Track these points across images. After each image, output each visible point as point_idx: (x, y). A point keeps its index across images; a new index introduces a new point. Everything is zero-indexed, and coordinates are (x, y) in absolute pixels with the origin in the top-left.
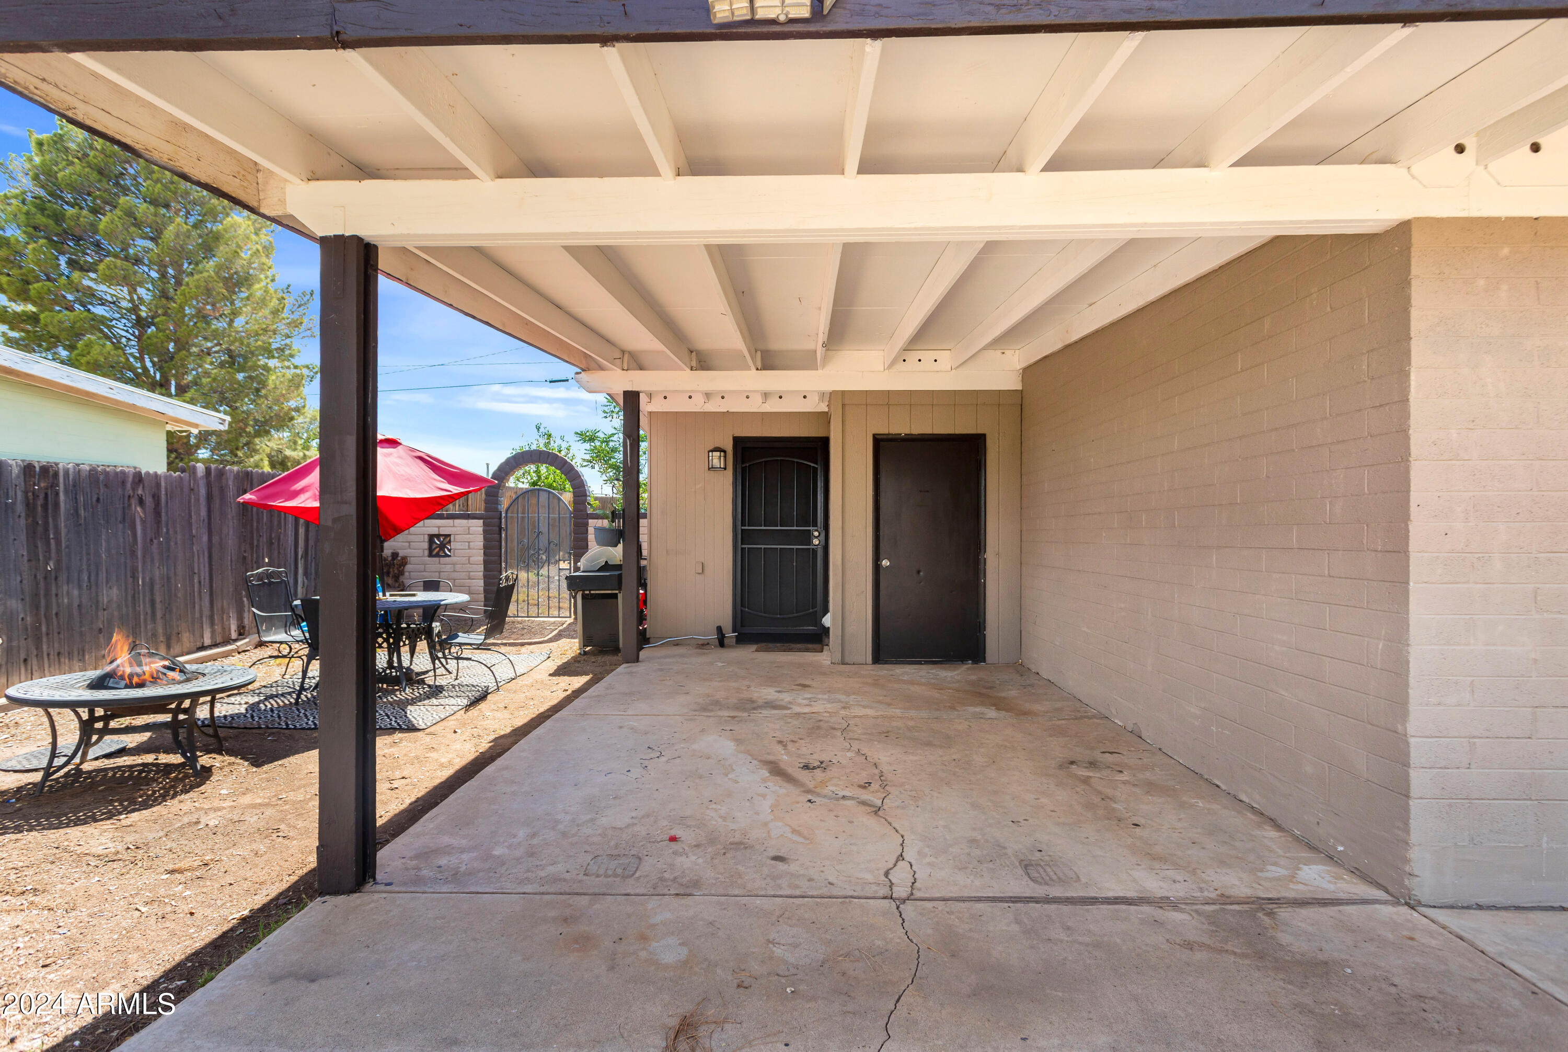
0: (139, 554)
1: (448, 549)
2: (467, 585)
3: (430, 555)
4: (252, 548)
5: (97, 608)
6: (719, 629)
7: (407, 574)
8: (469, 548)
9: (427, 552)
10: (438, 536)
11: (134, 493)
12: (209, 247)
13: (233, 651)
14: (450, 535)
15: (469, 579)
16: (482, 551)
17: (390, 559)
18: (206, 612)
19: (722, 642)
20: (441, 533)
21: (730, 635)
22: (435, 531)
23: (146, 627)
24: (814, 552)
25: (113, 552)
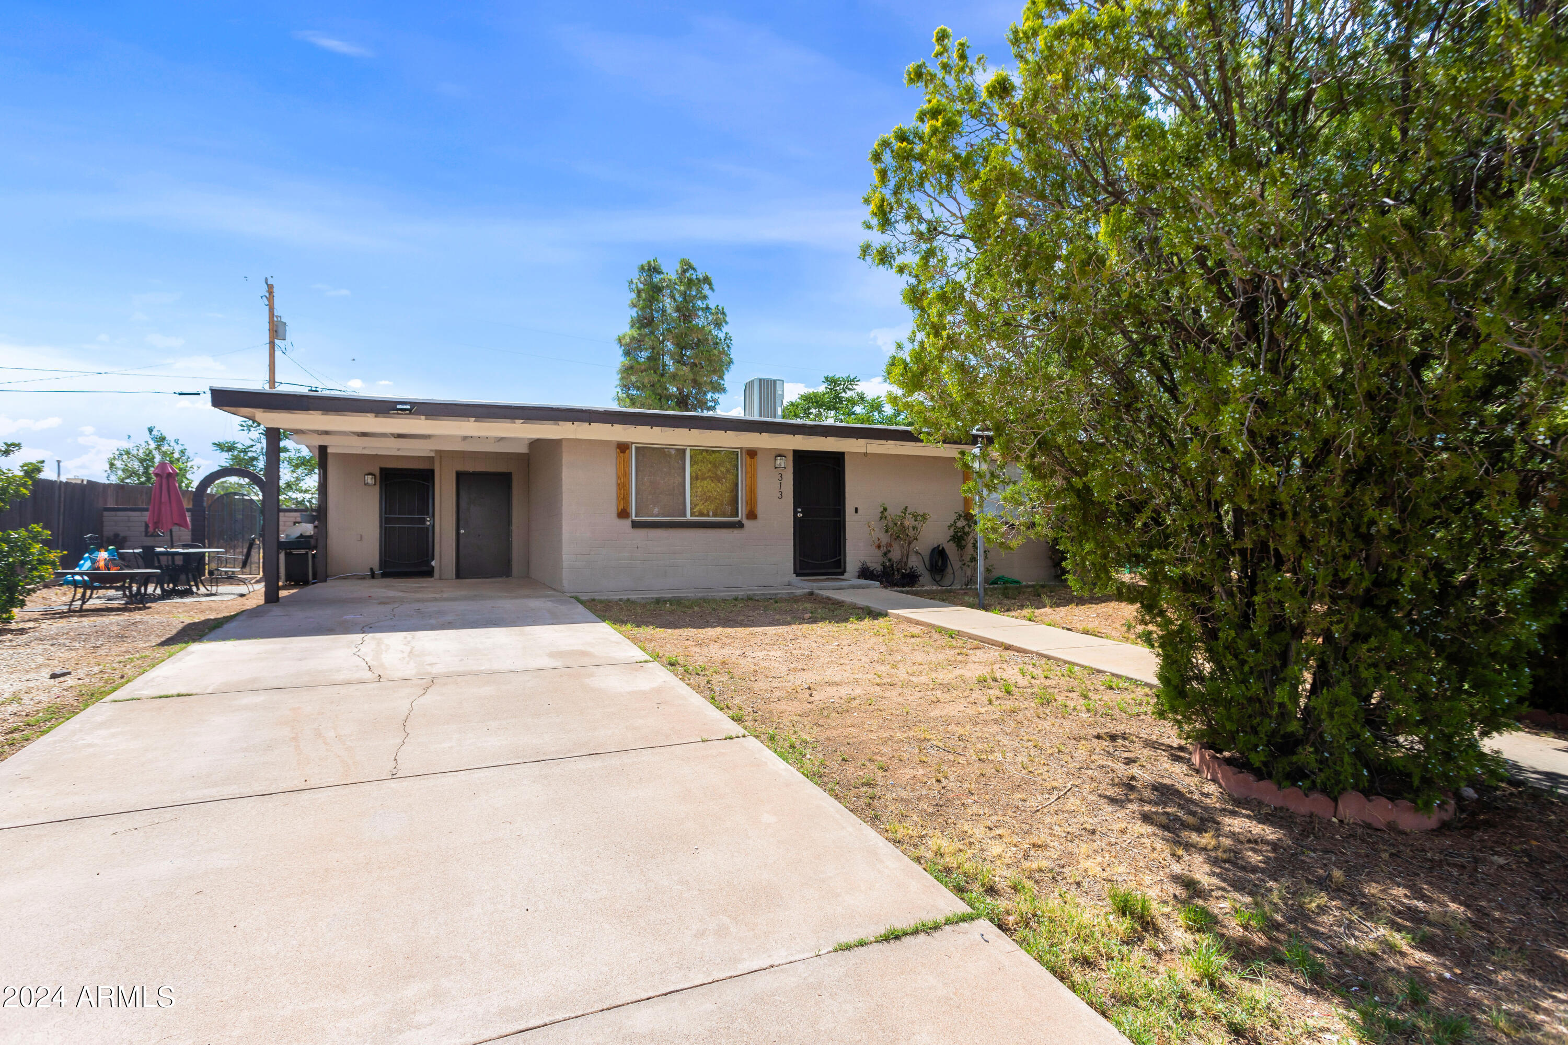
3: (146, 535)
6: (372, 569)
19: (373, 576)
21: (378, 572)
24: (427, 528)
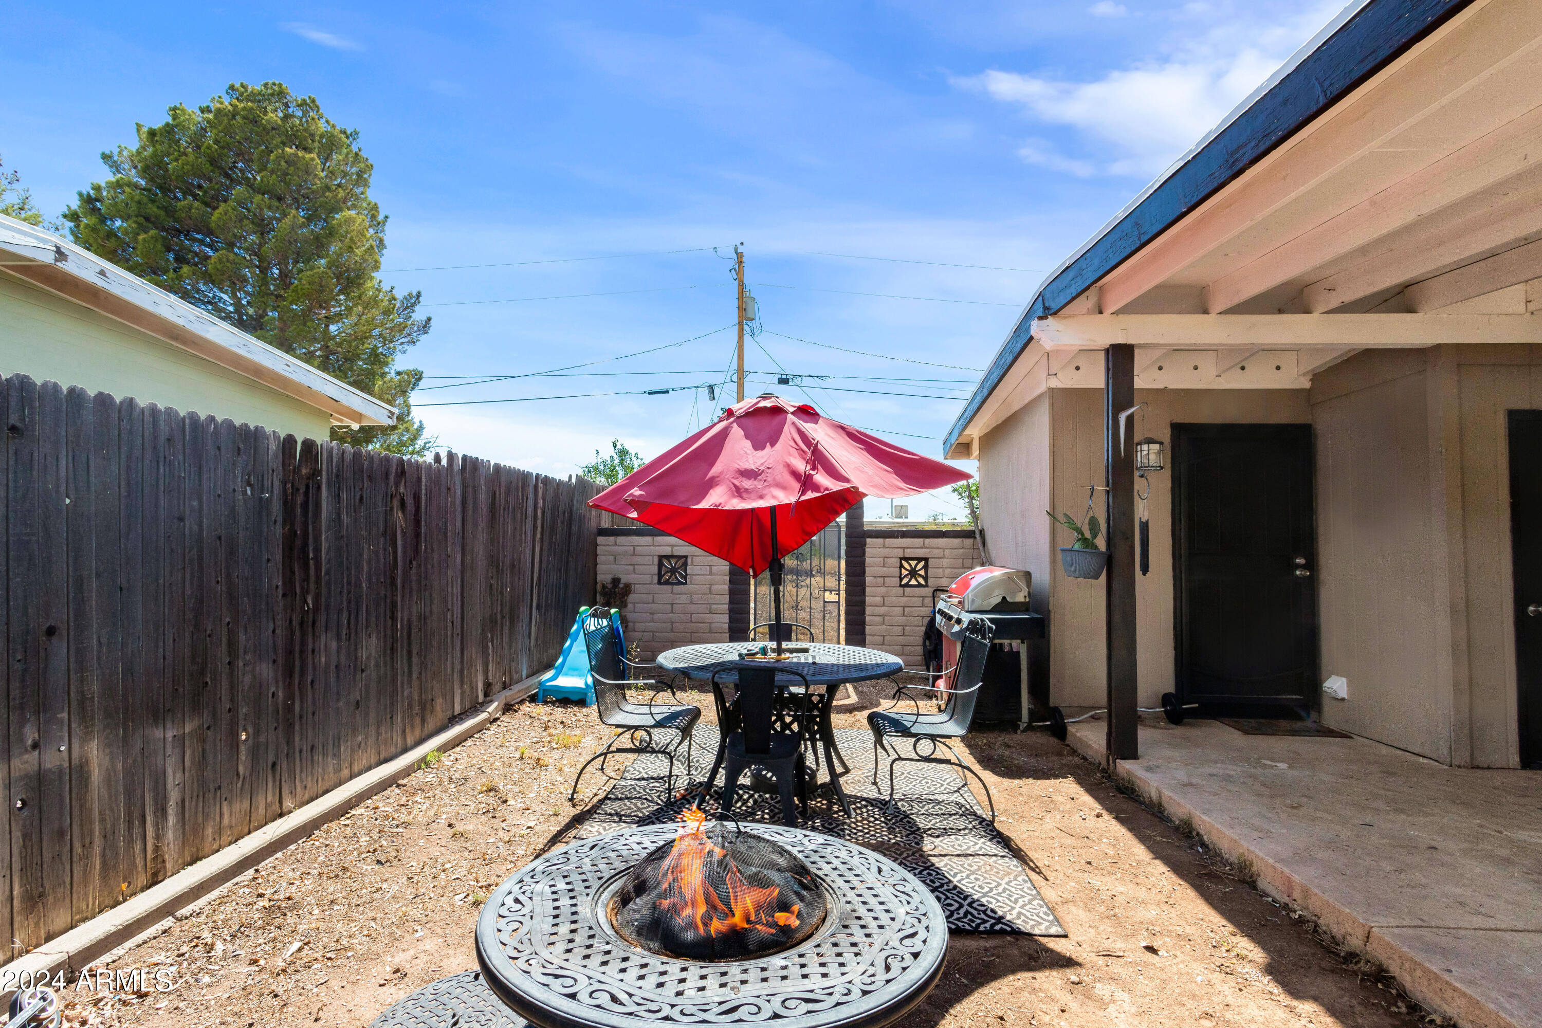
0: (399, 581)
1: (680, 574)
2: (707, 621)
3: (659, 583)
4: (498, 572)
5: (355, 667)
7: (630, 606)
8: (711, 573)
9: (656, 578)
10: (668, 557)
11: (396, 490)
12: (320, 244)
13: (485, 721)
14: (686, 557)
15: (711, 613)
16: (728, 578)
17: (610, 586)
18: (458, 666)
19: (1174, 717)
20: (675, 554)
21: (1187, 706)
22: (667, 551)
23: (403, 692)
25: (374, 580)
